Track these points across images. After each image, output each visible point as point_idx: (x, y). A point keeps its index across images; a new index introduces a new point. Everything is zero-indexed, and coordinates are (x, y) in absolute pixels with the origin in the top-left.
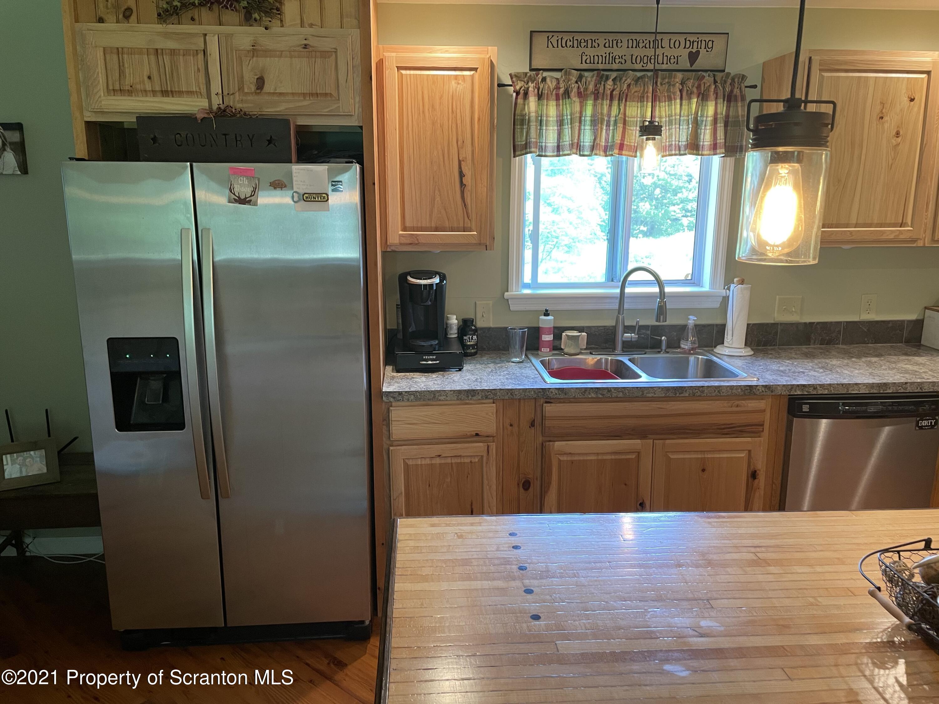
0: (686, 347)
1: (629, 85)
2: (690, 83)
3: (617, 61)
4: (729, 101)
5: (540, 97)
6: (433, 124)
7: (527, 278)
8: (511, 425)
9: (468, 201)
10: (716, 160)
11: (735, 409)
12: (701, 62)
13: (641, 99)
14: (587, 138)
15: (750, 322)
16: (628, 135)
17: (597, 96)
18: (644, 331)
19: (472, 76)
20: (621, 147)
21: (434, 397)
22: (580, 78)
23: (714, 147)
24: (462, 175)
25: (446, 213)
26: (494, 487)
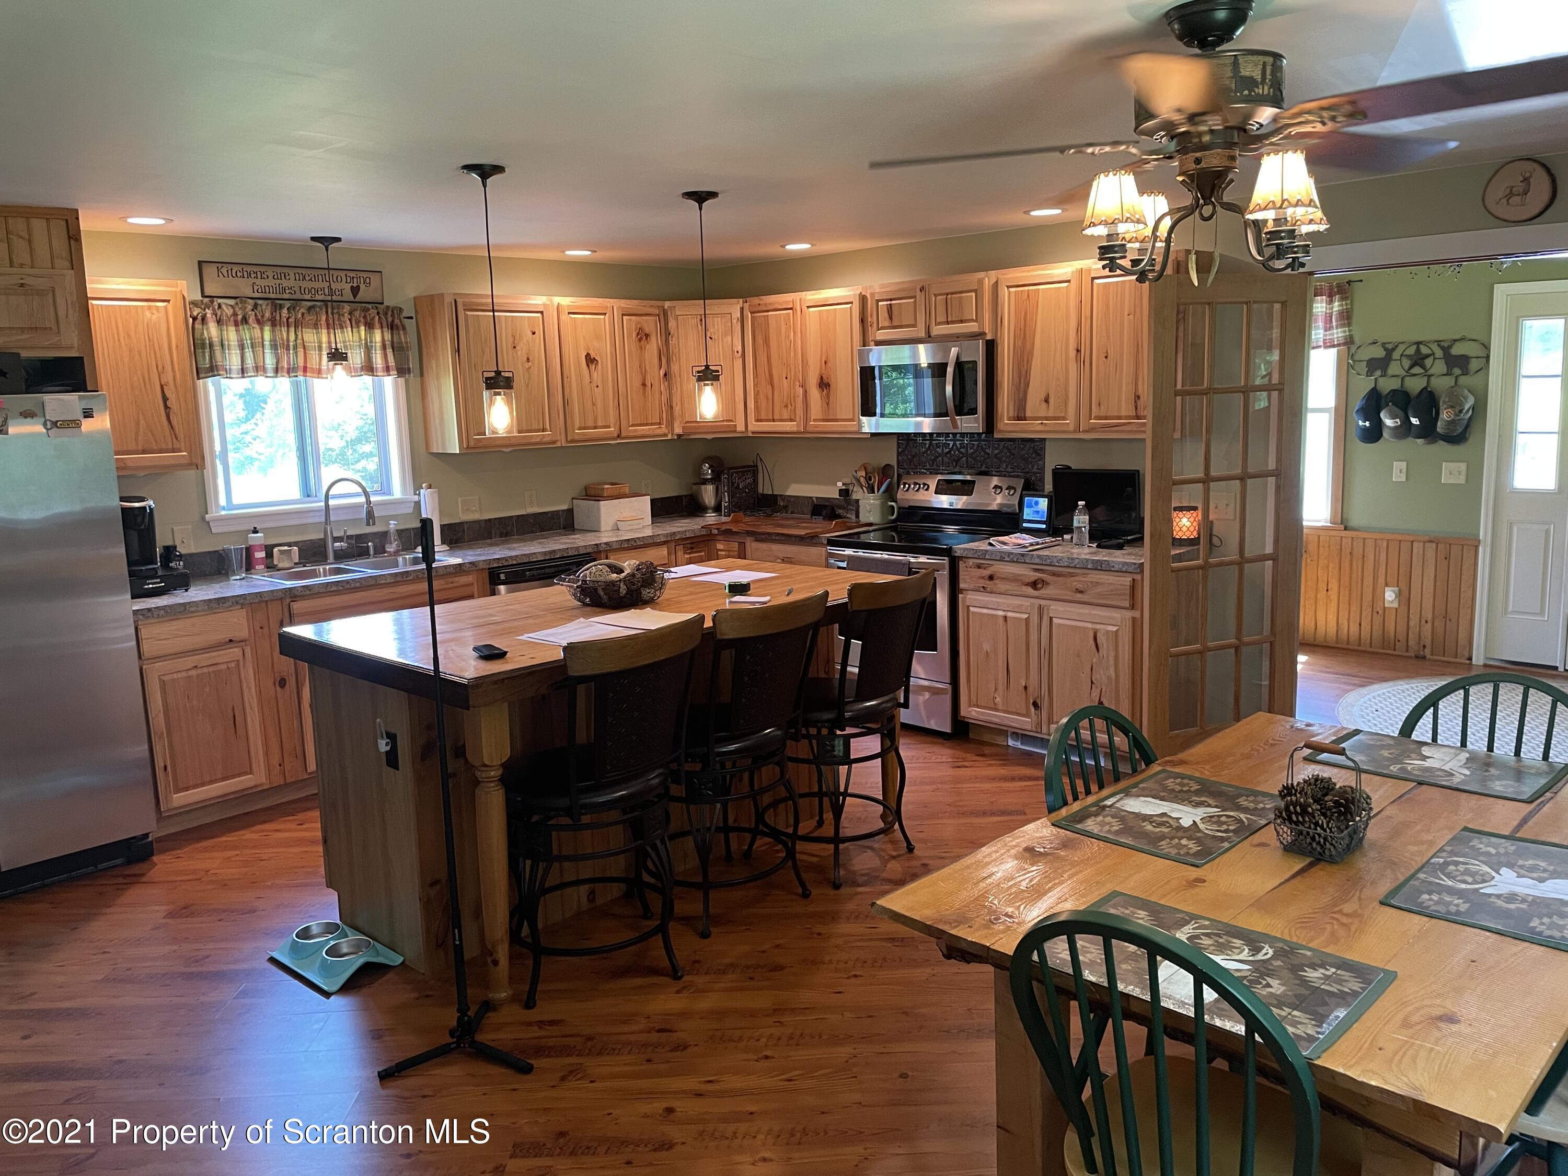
0: (392, 550)
1: (303, 314)
2: (357, 314)
3: (287, 291)
4: (392, 329)
5: (219, 322)
6: (131, 351)
7: (223, 501)
8: (261, 628)
9: (174, 422)
10: (389, 382)
12: (362, 295)
13: (316, 326)
14: (270, 361)
15: (443, 523)
16: (309, 358)
17: (274, 324)
18: (350, 541)
19: (166, 307)
20: (305, 369)
21: (185, 610)
22: (255, 306)
23: (387, 369)
24: (165, 399)
25: (153, 435)
26: (254, 689)
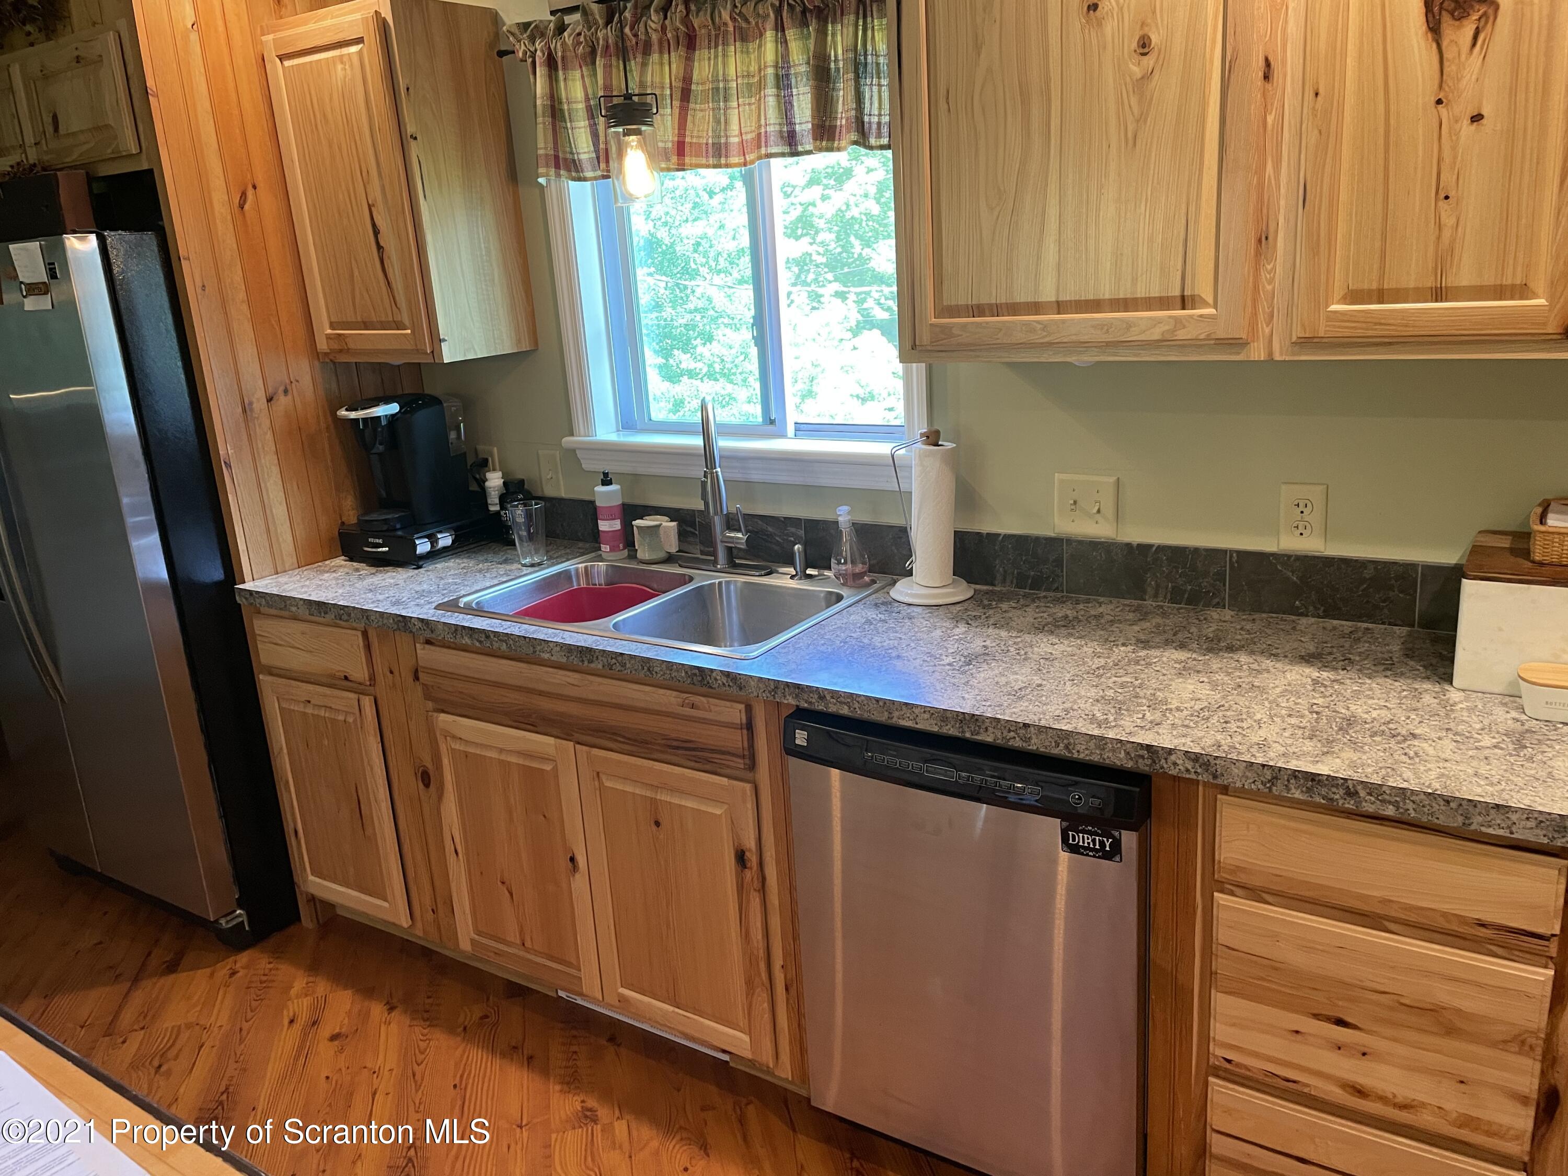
6: (330, 146)
8: (391, 672)
9: (391, 276)
11: (688, 711)
16: (694, 123)
18: (793, 530)
19: (360, 53)
24: (376, 232)
25: (370, 295)
26: (379, 771)
